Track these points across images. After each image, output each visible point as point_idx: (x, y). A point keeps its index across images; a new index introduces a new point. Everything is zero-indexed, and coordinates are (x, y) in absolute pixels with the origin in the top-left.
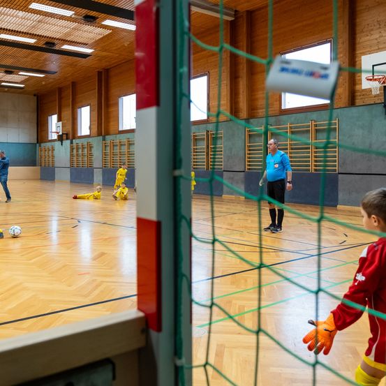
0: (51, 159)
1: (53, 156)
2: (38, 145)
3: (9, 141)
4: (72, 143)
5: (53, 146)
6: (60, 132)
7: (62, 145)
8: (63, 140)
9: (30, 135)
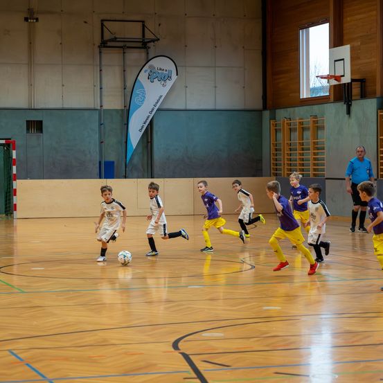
0: (309, 156)
1: (318, 148)
2: (267, 114)
3: (192, 105)
5: (316, 117)
6: (343, 76)
7: (349, 112)
8: (353, 98)
9: (244, 87)
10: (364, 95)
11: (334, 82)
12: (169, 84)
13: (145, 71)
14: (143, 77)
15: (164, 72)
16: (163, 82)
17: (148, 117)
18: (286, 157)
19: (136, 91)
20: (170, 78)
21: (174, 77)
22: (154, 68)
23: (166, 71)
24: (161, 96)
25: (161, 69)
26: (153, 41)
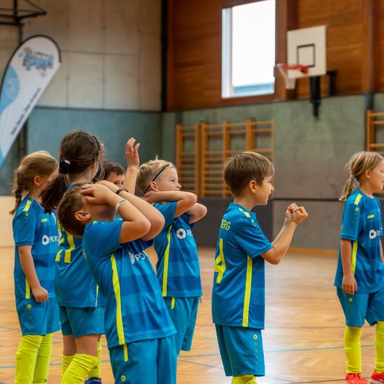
3: (75, 103)
4: (371, 106)
5: (253, 120)
6: (313, 66)
7: (316, 113)
8: (322, 95)
9: (139, 82)
10: (334, 92)
11: (297, 74)
12: (50, 73)
13: (20, 55)
14: (17, 62)
15: (44, 57)
16: (42, 71)
17: (22, 117)
18: (203, 172)
19: (8, 81)
20: (50, 65)
21: (56, 64)
22: (31, 52)
23: (46, 55)
24: (39, 90)
25: (39, 53)
26: (35, 15)
